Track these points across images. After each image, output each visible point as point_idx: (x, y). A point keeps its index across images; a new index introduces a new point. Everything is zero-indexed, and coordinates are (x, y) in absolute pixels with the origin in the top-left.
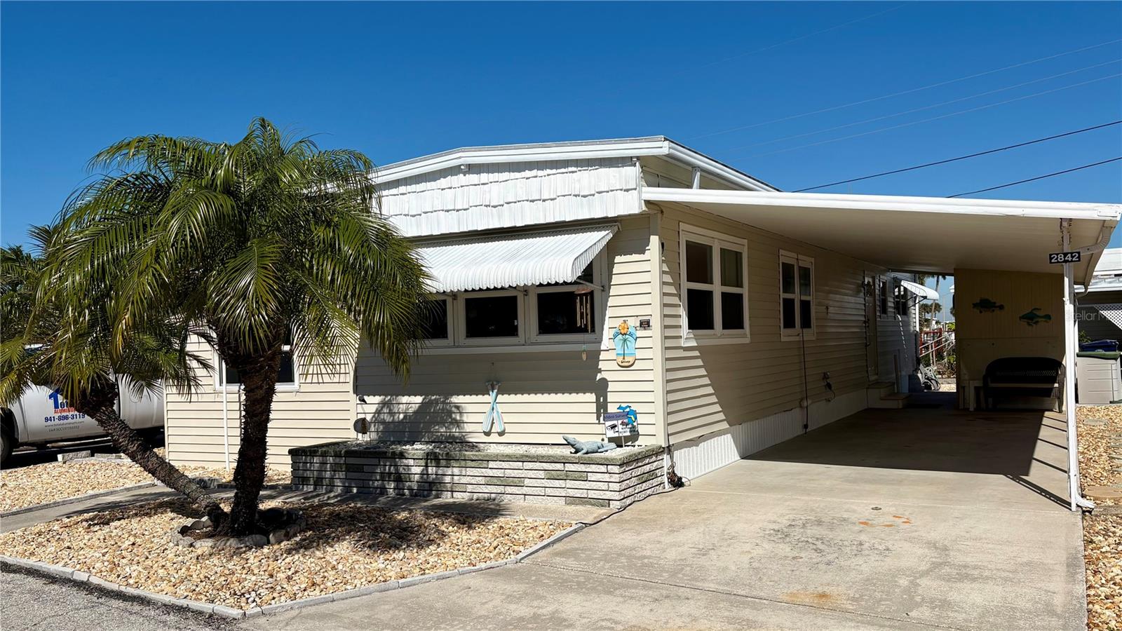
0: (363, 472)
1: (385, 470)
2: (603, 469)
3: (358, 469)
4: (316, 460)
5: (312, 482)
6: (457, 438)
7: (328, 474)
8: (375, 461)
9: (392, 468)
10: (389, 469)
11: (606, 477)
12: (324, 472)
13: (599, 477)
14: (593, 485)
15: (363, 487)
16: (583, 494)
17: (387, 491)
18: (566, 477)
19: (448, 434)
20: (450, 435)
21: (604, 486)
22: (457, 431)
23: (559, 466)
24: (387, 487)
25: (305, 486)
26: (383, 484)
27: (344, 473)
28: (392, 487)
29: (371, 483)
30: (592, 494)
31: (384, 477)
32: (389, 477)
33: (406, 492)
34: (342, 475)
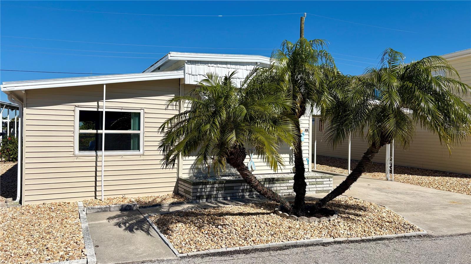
0: (234, 190)
1: (245, 187)
2: (328, 180)
3: (232, 188)
4: (208, 186)
5: (205, 197)
6: (234, 173)
7: (215, 193)
8: (240, 184)
9: (248, 186)
10: (247, 187)
11: (329, 182)
12: (212, 192)
13: (327, 182)
14: (325, 186)
15: (233, 196)
16: (321, 189)
17: (245, 197)
18: (317, 183)
19: (230, 172)
20: (230, 173)
21: (328, 185)
22: (234, 170)
23: (314, 180)
24: (245, 195)
25: (201, 200)
26: (243, 194)
27: (223, 191)
28: (248, 194)
29: (237, 194)
30: (325, 189)
31: (243, 191)
32: (247, 191)
33: (254, 196)
34: (222, 192)
